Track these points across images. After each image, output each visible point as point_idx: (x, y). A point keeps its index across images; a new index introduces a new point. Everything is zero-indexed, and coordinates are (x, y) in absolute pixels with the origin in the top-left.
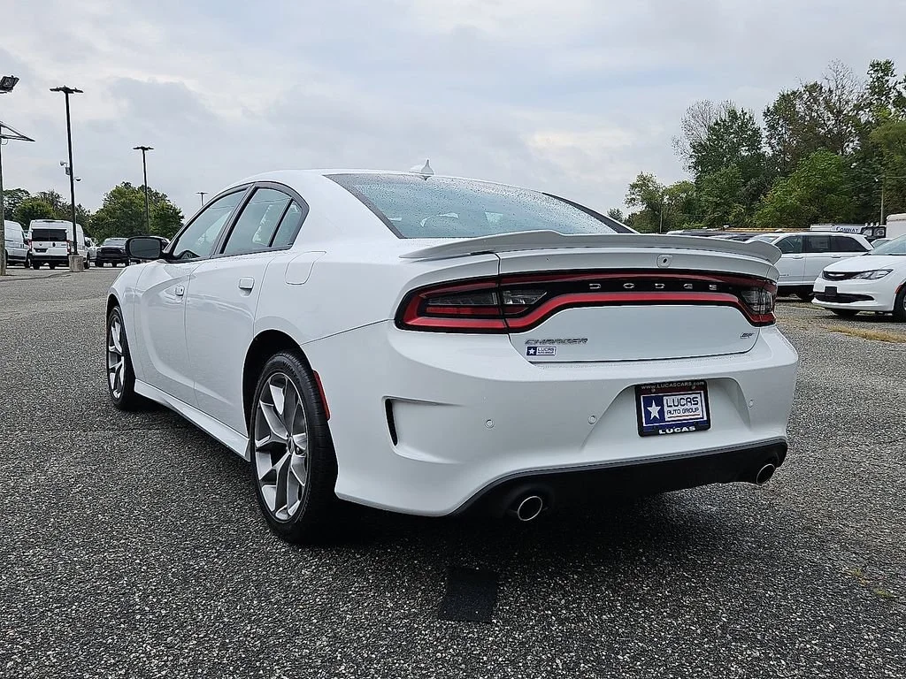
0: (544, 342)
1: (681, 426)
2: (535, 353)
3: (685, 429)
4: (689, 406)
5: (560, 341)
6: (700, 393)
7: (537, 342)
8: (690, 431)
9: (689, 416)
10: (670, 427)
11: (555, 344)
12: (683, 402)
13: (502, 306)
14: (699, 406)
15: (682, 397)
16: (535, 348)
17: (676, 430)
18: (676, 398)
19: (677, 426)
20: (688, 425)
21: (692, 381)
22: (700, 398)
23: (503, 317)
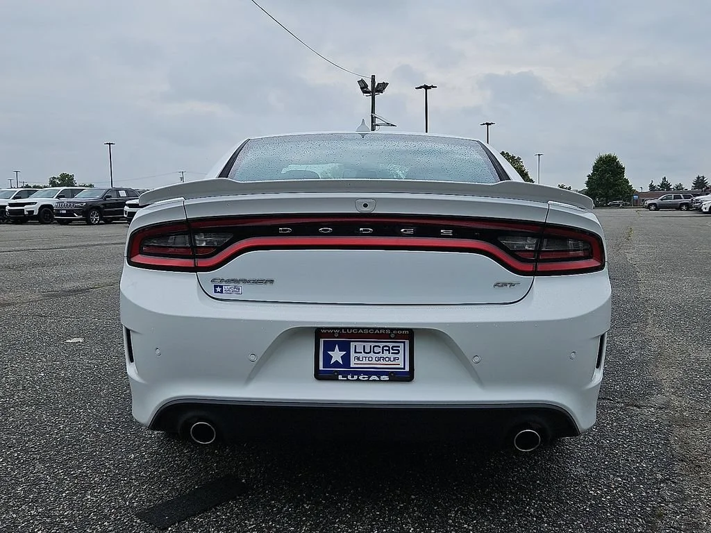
0: (228, 281)
1: (369, 374)
2: (222, 290)
3: (374, 377)
4: (386, 354)
5: (245, 281)
6: (404, 343)
7: (222, 280)
8: (380, 380)
9: (382, 365)
10: (354, 373)
11: (241, 284)
12: (377, 350)
13: (194, 247)
14: (401, 355)
15: (377, 344)
16: (221, 287)
17: (361, 378)
18: (368, 345)
19: (365, 373)
20: (379, 374)
21: (392, 330)
22: (403, 347)
23: (193, 257)
